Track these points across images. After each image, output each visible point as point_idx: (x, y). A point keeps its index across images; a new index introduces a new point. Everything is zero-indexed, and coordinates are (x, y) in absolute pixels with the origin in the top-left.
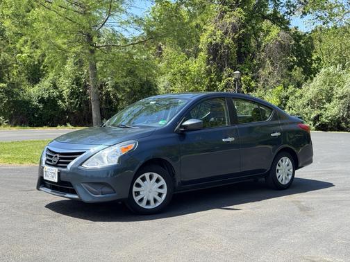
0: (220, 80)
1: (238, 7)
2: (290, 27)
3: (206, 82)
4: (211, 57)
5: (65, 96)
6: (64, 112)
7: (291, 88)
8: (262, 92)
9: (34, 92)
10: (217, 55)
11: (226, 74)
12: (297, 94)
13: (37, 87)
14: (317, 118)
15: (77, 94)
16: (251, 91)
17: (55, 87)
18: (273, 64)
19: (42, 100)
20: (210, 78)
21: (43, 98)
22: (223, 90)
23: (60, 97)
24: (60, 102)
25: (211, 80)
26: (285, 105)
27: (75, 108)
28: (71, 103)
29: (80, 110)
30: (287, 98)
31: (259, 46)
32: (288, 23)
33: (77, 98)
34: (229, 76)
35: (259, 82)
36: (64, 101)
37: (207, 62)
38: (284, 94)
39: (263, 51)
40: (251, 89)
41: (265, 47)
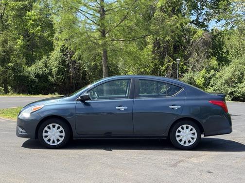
0: (162, 65)
3: (152, 65)
4: (156, 48)
5: (54, 73)
6: (52, 84)
7: (212, 72)
8: (192, 74)
9: (32, 70)
10: (160, 47)
11: (166, 60)
12: (217, 76)
14: (232, 93)
15: (62, 72)
16: (184, 73)
17: (46, 66)
18: (198, 55)
19: (37, 76)
20: (155, 63)
21: (38, 74)
22: (164, 71)
23: (50, 73)
24: (50, 77)
25: (156, 65)
26: (209, 83)
27: (61, 81)
28: (58, 78)
29: (64, 83)
30: (210, 78)
31: (188, 42)
32: (207, 26)
33: (62, 74)
34: (169, 62)
35: (189, 66)
36: (52, 76)
37: (153, 52)
38: (209, 76)
39: (191, 45)
40: (183, 71)
41: (193, 42)
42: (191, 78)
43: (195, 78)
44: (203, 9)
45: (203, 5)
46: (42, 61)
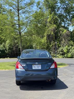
0: (51, 45)
1: (55, 24)
3: (46, 45)
4: (48, 38)
5: (7, 49)
6: (7, 54)
7: (70, 47)
8: (62, 48)
11: (52, 43)
12: (72, 48)
17: (4, 47)
18: (65, 40)
21: (1, 50)
22: (51, 47)
25: (48, 45)
26: (69, 51)
27: (10, 53)
28: (9, 51)
29: (12, 53)
30: (70, 49)
31: (61, 35)
32: (68, 28)
33: (11, 50)
34: (53, 43)
35: (61, 45)
36: (7, 51)
38: (69, 48)
39: (62, 36)
40: (59, 47)
42: (62, 50)
43: (64, 49)
44: (66, 22)
45: (66, 20)
46: (2, 45)
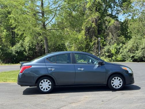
0: (91, 42)
1: (97, 11)
2: (119, 19)
3: (85, 42)
4: (87, 32)
5: (27, 50)
6: (26, 57)
7: (121, 45)
8: (109, 47)
9: (13, 49)
10: (89, 31)
11: (93, 39)
12: (124, 47)
13: (14, 47)
14: (133, 57)
15: (32, 49)
16: (104, 46)
17: (22, 46)
18: (112, 35)
19: (17, 52)
20: (87, 41)
21: (17, 51)
22: (93, 46)
23: (25, 50)
24: (25, 53)
25: (87, 42)
26: (119, 51)
27: (31, 55)
28: (29, 53)
29: (33, 56)
30: (120, 49)
31: (106, 27)
32: (117, 17)
33: (32, 51)
34: (95, 40)
35: (107, 42)
36: (26, 52)
37: (86, 35)
38: (118, 47)
39: (108, 29)
40: (104, 45)
41: (109, 28)
42: (109, 49)
43: (111, 49)
44: (115, 7)
45: (114, 5)
46: (19, 43)
